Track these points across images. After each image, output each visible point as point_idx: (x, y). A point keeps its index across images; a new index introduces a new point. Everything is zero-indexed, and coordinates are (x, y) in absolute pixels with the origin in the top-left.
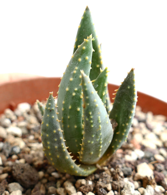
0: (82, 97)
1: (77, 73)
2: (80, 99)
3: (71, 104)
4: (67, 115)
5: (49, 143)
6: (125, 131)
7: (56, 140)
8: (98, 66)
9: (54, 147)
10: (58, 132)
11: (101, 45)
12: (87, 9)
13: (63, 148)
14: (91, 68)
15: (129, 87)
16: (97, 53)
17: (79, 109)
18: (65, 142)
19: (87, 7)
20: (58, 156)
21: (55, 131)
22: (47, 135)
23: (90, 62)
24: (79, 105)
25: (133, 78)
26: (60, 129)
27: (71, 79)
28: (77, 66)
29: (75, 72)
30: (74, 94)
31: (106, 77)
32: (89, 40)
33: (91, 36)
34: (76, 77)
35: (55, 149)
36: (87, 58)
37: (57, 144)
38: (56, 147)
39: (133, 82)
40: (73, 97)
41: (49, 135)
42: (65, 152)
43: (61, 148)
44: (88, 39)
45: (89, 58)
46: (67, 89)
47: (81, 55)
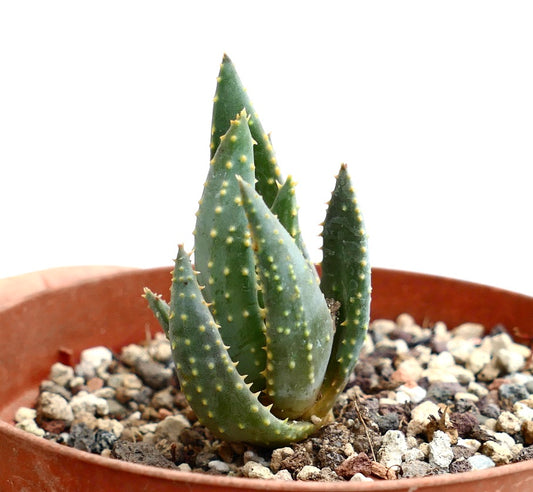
0: (248, 242)
1: (228, 194)
2: (245, 248)
3: (226, 264)
4: (222, 292)
5: (193, 360)
6: (358, 312)
7: (208, 347)
8: (271, 181)
9: (205, 366)
10: (209, 328)
11: (269, 135)
12: (226, 60)
13: (226, 366)
14: (256, 181)
15: (344, 209)
16: (264, 152)
17: (246, 271)
18: (228, 350)
19: (225, 55)
20: (219, 388)
21: (203, 328)
22: (188, 342)
23: (252, 166)
24: (245, 262)
25: (349, 184)
26: (212, 322)
27: (219, 209)
28: (226, 179)
29: (224, 192)
30: (230, 240)
31: (291, 195)
32: (241, 120)
33: (244, 112)
34: (227, 203)
35: (208, 370)
36: (244, 158)
37: (212, 359)
38: (212, 365)
39: (351, 193)
40: (229, 247)
41: (191, 340)
42: (232, 373)
43: (221, 366)
44: (239, 119)
45: (248, 159)
46: (214, 233)
47: (231, 153)
